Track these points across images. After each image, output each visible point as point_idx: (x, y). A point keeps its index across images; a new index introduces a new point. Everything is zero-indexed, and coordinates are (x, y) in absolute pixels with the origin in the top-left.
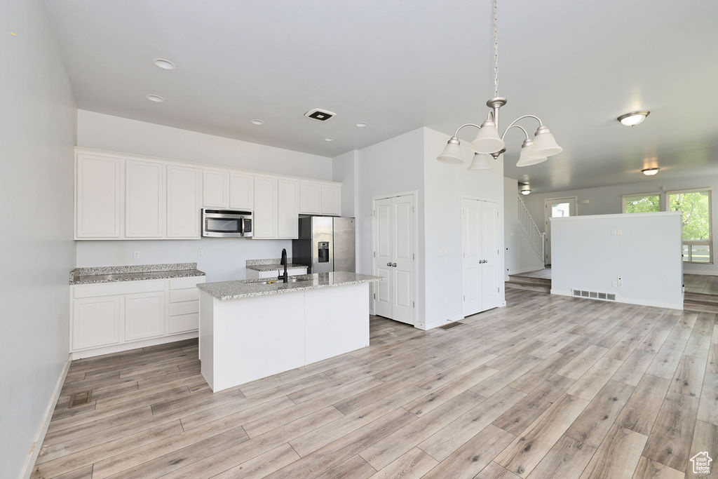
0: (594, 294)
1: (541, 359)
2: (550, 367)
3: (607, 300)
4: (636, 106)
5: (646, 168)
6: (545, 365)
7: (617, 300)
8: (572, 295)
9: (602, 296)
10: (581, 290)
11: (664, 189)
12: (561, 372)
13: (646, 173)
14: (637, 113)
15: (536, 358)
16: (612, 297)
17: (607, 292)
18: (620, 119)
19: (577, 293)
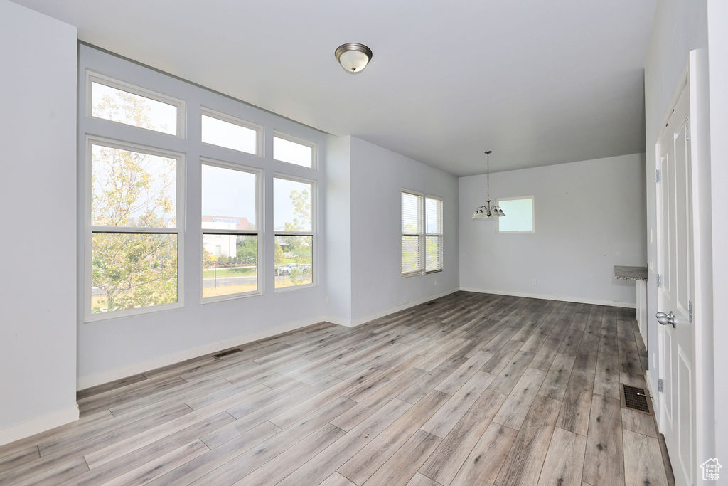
1: (483, 350)
2: (476, 345)
6: (480, 346)
12: (469, 342)
15: (488, 350)
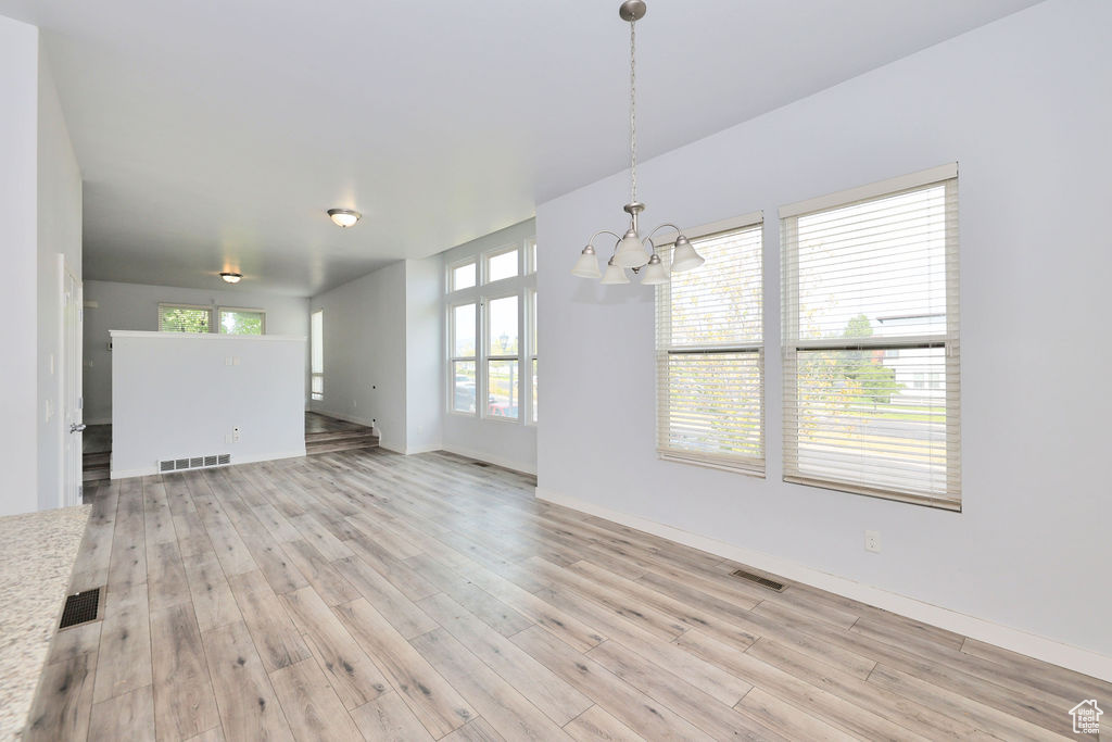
0: (197, 462)
3: (218, 466)
4: (350, 205)
5: (226, 271)
7: (233, 462)
8: (157, 470)
9: (211, 460)
10: (175, 458)
11: (217, 303)
13: (227, 279)
14: (350, 212)
16: (225, 459)
17: (217, 454)
18: (331, 212)
19: (166, 465)
